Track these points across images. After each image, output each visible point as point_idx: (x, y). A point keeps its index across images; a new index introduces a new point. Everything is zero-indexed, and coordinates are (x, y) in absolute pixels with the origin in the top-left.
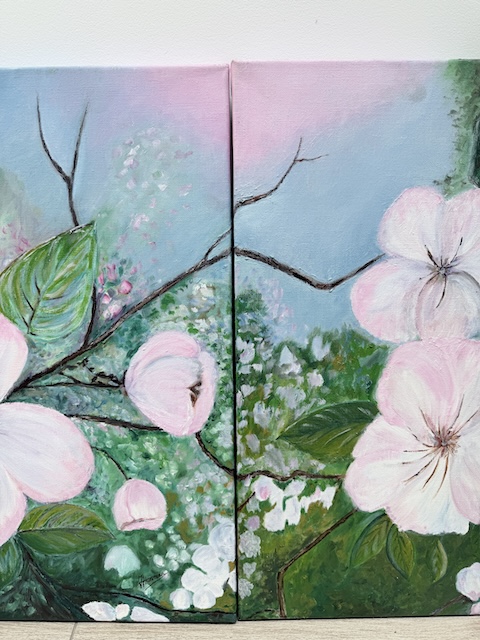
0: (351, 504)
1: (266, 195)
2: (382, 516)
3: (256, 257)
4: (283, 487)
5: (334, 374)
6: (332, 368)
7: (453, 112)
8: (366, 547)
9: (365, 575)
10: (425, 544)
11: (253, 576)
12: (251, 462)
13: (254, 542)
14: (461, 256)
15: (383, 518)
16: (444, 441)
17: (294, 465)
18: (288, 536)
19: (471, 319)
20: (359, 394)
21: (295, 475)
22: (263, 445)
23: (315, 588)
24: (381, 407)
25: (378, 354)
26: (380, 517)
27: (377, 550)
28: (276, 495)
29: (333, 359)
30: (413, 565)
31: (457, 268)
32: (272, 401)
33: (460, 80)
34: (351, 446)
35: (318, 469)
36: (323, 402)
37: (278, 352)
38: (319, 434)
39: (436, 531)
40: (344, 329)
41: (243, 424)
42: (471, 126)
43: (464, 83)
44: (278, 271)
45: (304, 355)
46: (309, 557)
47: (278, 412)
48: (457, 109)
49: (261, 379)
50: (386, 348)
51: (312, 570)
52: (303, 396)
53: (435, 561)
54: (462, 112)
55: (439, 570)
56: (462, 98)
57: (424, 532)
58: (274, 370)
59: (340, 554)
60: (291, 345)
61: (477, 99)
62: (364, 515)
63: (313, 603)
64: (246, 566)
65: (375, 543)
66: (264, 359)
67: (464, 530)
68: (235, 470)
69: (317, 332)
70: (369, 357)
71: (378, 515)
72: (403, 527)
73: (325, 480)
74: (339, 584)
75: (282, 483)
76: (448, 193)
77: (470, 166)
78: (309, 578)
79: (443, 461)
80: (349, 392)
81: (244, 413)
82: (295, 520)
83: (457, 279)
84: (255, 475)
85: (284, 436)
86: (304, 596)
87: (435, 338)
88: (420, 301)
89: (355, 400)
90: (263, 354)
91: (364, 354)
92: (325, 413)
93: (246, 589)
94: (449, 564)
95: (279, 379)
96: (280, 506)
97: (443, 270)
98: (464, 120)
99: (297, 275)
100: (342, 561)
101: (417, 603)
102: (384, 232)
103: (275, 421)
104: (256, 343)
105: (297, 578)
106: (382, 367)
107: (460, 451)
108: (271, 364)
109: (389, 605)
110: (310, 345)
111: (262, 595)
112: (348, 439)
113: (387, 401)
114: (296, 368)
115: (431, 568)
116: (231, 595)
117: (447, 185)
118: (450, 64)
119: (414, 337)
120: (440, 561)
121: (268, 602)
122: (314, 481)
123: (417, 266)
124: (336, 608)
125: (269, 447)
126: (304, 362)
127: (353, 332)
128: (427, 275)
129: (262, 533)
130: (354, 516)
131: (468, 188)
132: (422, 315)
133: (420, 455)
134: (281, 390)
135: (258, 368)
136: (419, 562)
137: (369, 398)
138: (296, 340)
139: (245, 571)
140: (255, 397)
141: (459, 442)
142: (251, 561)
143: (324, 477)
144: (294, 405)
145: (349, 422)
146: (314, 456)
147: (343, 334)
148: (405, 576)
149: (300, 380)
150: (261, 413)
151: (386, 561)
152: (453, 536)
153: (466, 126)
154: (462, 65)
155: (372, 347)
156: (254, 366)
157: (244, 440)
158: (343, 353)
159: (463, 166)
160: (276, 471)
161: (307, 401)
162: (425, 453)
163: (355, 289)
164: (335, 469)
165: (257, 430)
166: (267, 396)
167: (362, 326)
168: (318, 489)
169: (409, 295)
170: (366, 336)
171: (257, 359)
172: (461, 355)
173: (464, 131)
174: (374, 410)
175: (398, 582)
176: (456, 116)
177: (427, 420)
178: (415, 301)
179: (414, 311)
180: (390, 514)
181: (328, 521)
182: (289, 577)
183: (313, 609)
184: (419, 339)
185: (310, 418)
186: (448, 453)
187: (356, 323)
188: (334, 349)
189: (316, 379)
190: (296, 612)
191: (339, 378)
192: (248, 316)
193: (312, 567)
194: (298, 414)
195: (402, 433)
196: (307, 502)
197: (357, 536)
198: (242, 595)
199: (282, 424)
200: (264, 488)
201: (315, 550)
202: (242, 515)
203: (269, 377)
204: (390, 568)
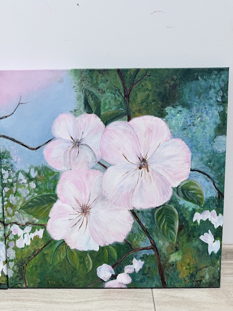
0: (50, 237)
1: (9, 116)
2: (63, 242)
3: (7, 138)
4: (23, 229)
5: (39, 183)
6: (39, 181)
7: (74, 87)
8: (58, 256)
9: (59, 268)
10: (82, 255)
11: (13, 268)
12: (10, 219)
13: (13, 253)
14: (83, 138)
15: (64, 243)
16: (85, 210)
17: (27, 220)
18: (26, 250)
19: (90, 162)
20: (50, 191)
21: (27, 224)
22: (14, 211)
23: (39, 274)
24: (59, 196)
25: (56, 175)
26: (62, 243)
27: (63, 257)
28: (20, 232)
29: (39, 177)
30: (78, 264)
31: (83, 143)
32: (16, 194)
33: (75, 76)
34: (48, 212)
35: (36, 222)
36: (36, 194)
37: (17, 174)
38: (35, 207)
39: (86, 249)
40: (42, 165)
41: (6, 203)
42: (81, 92)
43: (77, 77)
44: (16, 143)
45: (28, 175)
46: (35, 260)
47: (19, 198)
48: (75, 86)
49: (12, 185)
50: (59, 173)
51: (37, 266)
52: (28, 192)
53: (87, 262)
54: (78, 87)
55: (89, 267)
56: (77, 82)
57: (81, 250)
58: (16, 181)
59: (48, 258)
60: (22, 172)
61: (83, 82)
62: (56, 242)
63: (39, 280)
64: (10, 263)
65: (62, 254)
66: (12, 177)
67: (97, 249)
68: (4, 222)
69: (32, 166)
70: (53, 176)
71: (61, 241)
72: (72, 247)
73: (39, 226)
74: (48, 272)
75: (23, 227)
76: (76, 115)
77: (83, 106)
78: (36, 269)
79: (85, 219)
80: (46, 190)
81: (6, 199)
82: (28, 243)
83: (83, 147)
84: (11, 224)
85: (21, 208)
86: (35, 277)
87: (77, 169)
88: (70, 155)
89: (48, 193)
90: (12, 175)
91: (51, 175)
92: (37, 199)
93: (11, 274)
94: (93, 264)
95: (19, 185)
96: (22, 237)
97: (77, 144)
98: (79, 89)
99: (22, 145)
100: (49, 262)
101: (82, 282)
102: (54, 129)
103: (18, 202)
104: (9, 171)
105: (31, 269)
106: (58, 180)
107: (92, 214)
108: (15, 179)
109: (70, 282)
110: (30, 171)
111: (17, 276)
112: (47, 209)
113: (61, 194)
114: (25, 181)
115: (86, 266)
116: (4, 276)
117: (75, 112)
118: (71, 70)
119: (69, 169)
120: (89, 262)
121: (20, 280)
122: (35, 227)
123: (67, 142)
124: (48, 283)
125: (16, 213)
126: (28, 178)
127: (46, 167)
128: (72, 145)
129: (15, 248)
130: (52, 242)
131: (83, 114)
132: (71, 160)
133: (76, 216)
134: (19, 190)
135: (10, 180)
136: (80, 263)
137: (54, 192)
138: (24, 170)
139: (10, 266)
140: (10, 192)
141: (91, 210)
142: (12, 261)
143: (39, 225)
144: (25, 196)
145: (47, 203)
146: (34, 216)
147: (42, 167)
148: (75, 269)
149: (27, 185)
150: (12, 199)
151: (67, 262)
152: (93, 252)
153: (80, 91)
154: (76, 70)
155: (54, 172)
156: (9, 180)
157: (6, 210)
158: (42, 175)
159: (80, 106)
160: (20, 222)
161: (30, 194)
162: (78, 215)
163: (45, 150)
164: (43, 222)
165: (11, 206)
166: (14, 192)
167: (49, 164)
168: (36, 230)
169: (65, 153)
170: (51, 168)
171: (10, 177)
172: (87, 175)
173: (79, 93)
174: (56, 197)
175: (73, 272)
176: (76, 88)
177: (77, 201)
178: (68, 155)
179: (68, 158)
180: (66, 241)
181: (41, 244)
182: (28, 268)
183: (39, 284)
184: (71, 169)
185: (32, 201)
186: (87, 215)
187: (47, 163)
188: (39, 173)
189: (33, 185)
190: (32, 285)
191: (42, 185)
192: (5, 160)
193: (37, 264)
194: (27, 199)
195: (68, 207)
196: (32, 235)
197: (54, 251)
198: (9, 277)
199: (21, 203)
200: (15, 229)
201: (37, 256)
202: (7, 241)
203: (15, 184)
204: (68, 265)
